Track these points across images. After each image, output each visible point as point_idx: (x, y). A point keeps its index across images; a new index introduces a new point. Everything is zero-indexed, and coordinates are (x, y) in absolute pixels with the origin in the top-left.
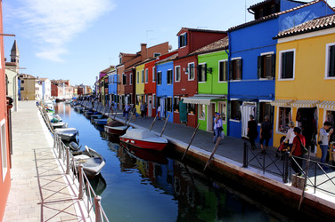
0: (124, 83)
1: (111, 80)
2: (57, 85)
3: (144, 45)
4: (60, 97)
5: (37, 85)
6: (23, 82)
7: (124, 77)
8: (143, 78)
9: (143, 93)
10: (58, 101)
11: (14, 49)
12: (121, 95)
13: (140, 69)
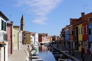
0: (73, 35)
1: (66, 33)
2: (42, 36)
3: (83, 14)
4: (43, 42)
5: (31, 36)
6: (25, 35)
7: (73, 31)
8: (82, 32)
9: (82, 40)
10: (42, 44)
11: (22, 19)
12: (71, 41)
13: (80, 27)
